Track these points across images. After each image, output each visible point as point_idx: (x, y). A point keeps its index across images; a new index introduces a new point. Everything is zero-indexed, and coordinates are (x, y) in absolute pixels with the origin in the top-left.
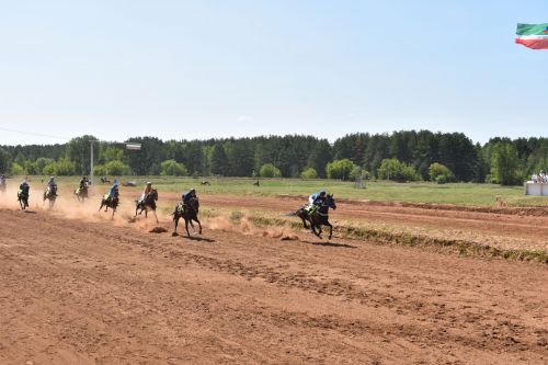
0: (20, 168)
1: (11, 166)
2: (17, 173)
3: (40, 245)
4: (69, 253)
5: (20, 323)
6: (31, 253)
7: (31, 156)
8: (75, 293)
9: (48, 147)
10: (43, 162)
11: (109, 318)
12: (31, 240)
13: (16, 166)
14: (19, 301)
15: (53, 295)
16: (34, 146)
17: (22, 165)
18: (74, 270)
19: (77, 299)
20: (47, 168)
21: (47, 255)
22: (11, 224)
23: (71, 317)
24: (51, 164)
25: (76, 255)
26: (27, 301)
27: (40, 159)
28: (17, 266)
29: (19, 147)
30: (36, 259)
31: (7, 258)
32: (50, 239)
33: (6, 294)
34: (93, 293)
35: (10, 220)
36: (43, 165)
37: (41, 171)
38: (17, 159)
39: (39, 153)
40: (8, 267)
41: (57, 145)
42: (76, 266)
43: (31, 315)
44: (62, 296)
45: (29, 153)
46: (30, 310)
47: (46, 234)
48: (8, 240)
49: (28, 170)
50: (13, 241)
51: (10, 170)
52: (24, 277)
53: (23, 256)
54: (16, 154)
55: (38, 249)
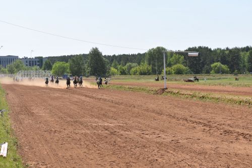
1: (109, 69)
2: (113, 74)
3: (133, 125)
4: (153, 131)
6: (127, 130)
8: (160, 160)
9: (133, 55)
10: (130, 66)
13: (113, 69)
15: (145, 160)
16: (124, 55)
17: (117, 68)
18: (158, 143)
19: (162, 165)
20: (133, 70)
21: (137, 132)
22: (113, 109)
24: (136, 67)
25: (157, 132)
27: (128, 64)
28: (119, 139)
29: (114, 56)
30: (131, 134)
31: (112, 133)
32: (139, 120)
33: (113, 159)
34: (172, 160)
35: (110, 106)
36: (130, 68)
37: (129, 72)
38: (113, 65)
39: (128, 59)
40: (113, 140)
41: (139, 54)
42: (158, 140)
44: (151, 162)
45: (120, 61)
47: (136, 117)
48: (110, 120)
49: (121, 72)
50: (115, 121)
51: (109, 72)
52: (124, 147)
53: (122, 132)
54: (112, 60)
55: (132, 127)
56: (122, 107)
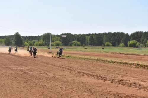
0: (27, 43)
1: (24, 43)
2: (26, 45)
3: (35, 69)
4: (44, 72)
5: (30, 95)
6: (32, 71)
7: (30, 40)
8: (47, 85)
9: (36, 37)
10: (34, 41)
11: (58, 94)
12: (32, 67)
13: (26, 43)
14: (29, 87)
15: (40, 85)
16: (31, 36)
17: (28, 43)
18: (46, 77)
19: (48, 87)
20: (36, 43)
21: (37, 72)
22: (25, 62)
23: (46, 93)
24: (37, 42)
25: (46, 72)
26: (32, 88)
27: (33, 41)
28: (28, 76)
29: (27, 36)
30: (33, 73)
31: (24, 73)
32: (38, 67)
33: (25, 85)
34: (53, 85)
35: (24, 60)
36: (34, 42)
37: (34, 44)
38: (26, 40)
39: (33, 38)
40: (25, 76)
41: (39, 36)
42: (47, 76)
43: (33, 92)
44: (43, 86)
45: (30, 39)
46: (33, 90)
47: (36, 65)
48: (24, 67)
49: (30, 44)
50: (26, 67)
51: (24, 44)
52: (30, 79)
53: (29, 72)
54: (26, 39)
55: (34, 70)
56: (30, 60)
